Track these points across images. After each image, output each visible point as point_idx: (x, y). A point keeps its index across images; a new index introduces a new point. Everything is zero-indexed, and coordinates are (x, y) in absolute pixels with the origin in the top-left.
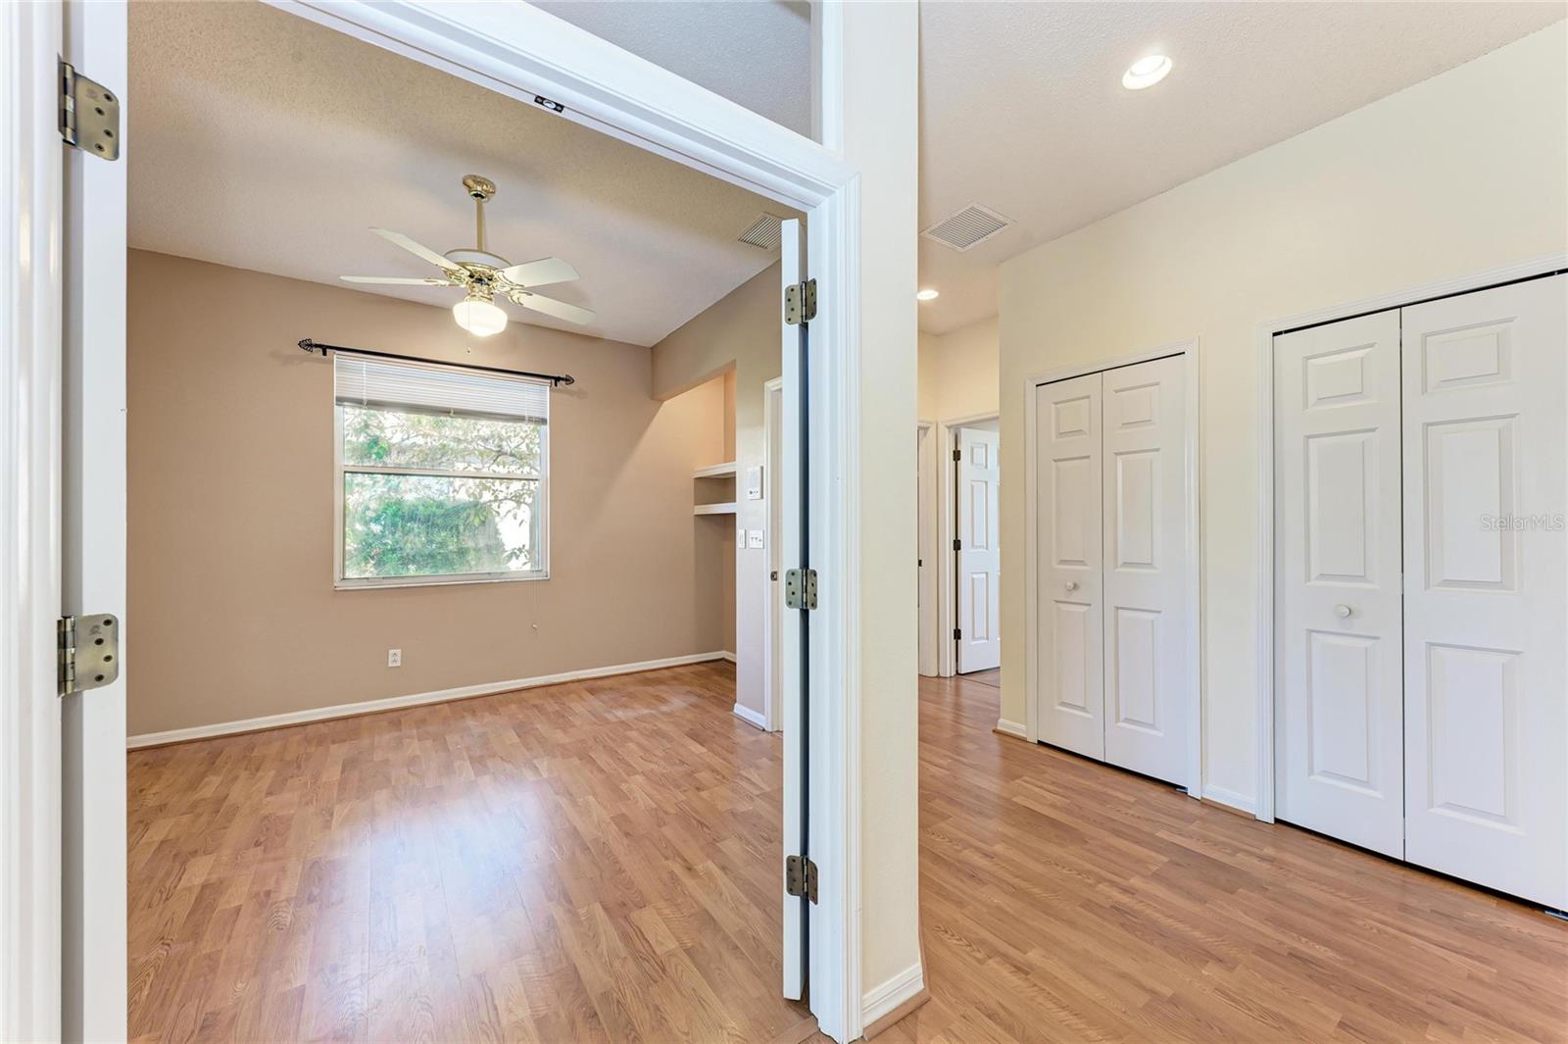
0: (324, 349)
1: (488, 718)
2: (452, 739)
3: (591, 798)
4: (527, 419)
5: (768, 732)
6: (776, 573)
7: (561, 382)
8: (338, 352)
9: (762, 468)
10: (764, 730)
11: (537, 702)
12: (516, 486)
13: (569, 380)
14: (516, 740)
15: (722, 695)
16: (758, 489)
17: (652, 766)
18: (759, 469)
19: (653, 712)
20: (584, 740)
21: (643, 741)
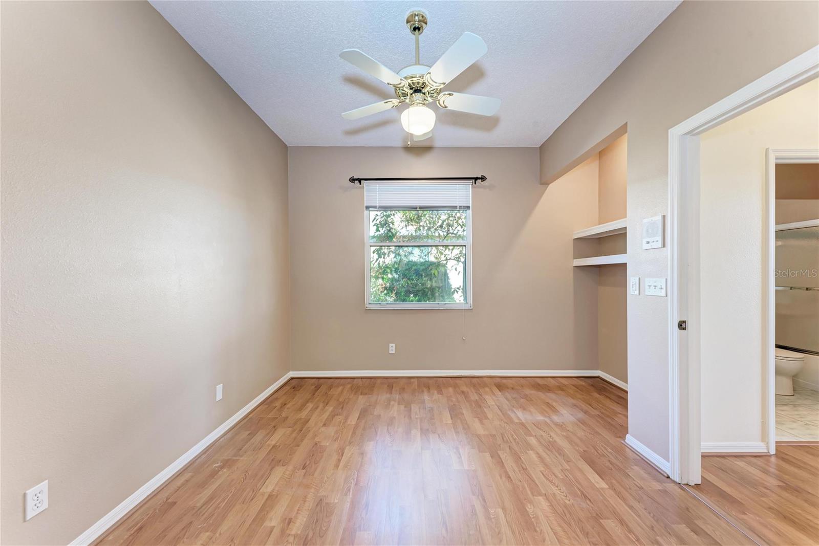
0: (360, 180)
1: (436, 396)
2: (415, 408)
3: (500, 511)
4: (458, 207)
5: (674, 482)
6: (684, 322)
7: (478, 180)
8: (366, 182)
9: (664, 217)
10: (668, 477)
11: (465, 389)
12: (456, 251)
13: (483, 179)
14: (450, 421)
15: (608, 416)
16: (659, 238)
17: (554, 489)
18: (659, 218)
19: (547, 420)
20: (495, 435)
21: (540, 450)
